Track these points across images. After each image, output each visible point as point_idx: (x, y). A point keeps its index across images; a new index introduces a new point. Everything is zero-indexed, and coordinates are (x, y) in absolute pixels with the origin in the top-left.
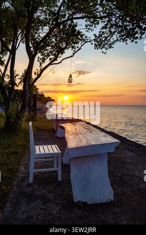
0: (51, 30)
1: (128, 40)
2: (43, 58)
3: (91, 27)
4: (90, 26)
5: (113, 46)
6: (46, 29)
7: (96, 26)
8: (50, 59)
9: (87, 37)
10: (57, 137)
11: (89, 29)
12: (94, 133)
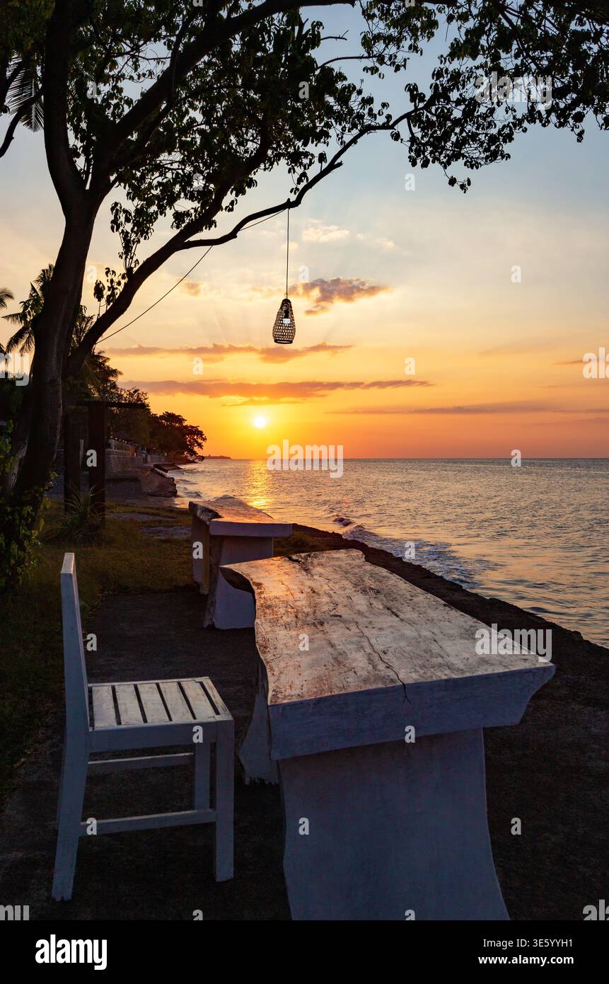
0: (181, 62)
1: (589, 114)
2: (139, 212)
3: (392, 49)
4: (388, 40)
5: (507, 148)
6: (156, 55)
7: (422, 43)
8: (179, 217)
9: (369, 101)
10: (212, 627)
11: (381, 59)
12: (408, 614)
